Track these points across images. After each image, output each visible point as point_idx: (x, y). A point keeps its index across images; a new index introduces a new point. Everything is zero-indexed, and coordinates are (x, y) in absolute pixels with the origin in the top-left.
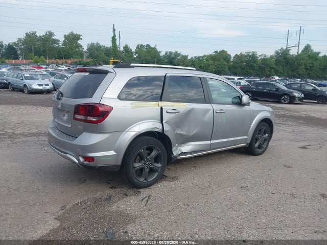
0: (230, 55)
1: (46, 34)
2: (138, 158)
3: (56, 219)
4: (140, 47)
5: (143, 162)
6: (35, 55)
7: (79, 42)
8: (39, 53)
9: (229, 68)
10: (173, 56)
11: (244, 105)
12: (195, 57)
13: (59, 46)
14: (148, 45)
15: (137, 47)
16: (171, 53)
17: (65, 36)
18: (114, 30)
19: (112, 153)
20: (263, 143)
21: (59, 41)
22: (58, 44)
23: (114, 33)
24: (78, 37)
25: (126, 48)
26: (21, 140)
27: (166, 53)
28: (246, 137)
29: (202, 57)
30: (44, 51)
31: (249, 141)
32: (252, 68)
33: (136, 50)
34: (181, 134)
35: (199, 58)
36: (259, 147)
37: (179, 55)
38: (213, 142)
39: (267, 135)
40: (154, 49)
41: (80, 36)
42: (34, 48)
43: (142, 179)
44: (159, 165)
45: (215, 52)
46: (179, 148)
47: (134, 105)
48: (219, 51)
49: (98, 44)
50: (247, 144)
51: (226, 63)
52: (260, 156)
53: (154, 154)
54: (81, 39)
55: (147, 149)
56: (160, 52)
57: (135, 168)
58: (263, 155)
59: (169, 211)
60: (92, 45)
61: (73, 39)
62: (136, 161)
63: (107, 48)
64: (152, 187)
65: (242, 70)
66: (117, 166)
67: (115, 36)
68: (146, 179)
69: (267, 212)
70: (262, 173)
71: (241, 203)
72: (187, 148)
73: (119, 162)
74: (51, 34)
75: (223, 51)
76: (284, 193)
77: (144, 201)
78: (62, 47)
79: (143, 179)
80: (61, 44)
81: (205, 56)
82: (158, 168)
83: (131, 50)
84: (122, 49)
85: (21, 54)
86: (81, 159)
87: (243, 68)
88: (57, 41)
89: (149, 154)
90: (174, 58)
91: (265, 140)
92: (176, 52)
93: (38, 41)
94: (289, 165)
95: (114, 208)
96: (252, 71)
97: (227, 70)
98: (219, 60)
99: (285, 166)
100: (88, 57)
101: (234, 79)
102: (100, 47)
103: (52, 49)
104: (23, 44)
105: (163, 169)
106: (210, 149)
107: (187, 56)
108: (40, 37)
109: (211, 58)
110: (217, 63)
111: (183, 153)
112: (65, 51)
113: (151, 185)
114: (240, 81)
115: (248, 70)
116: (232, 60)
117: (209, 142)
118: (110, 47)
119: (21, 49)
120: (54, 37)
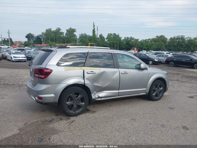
0: (167, 38)
1: (57, 29)
2: (70, 99)
3: (19, 129)
4: (109, 35)
5: (72, 101)
6: (50, 41)
7: (75, 33)
8: (52, 40)
9: (166, 47)
10: (129, 39)
11: (143, 69)
12: (143, 40)
13: (64, 36)
14: (114, 33)
15: (108, 35)
16: (128, 38)
17: (67, 30)
18: (94, 26)
19: (53, 95)
20: (160, 93)
21: (63, 33)
22: (63, 35)
23: (94, 28)
24: (74, 31)
25: (101, 36)
26: (24, 88)
27: (125, 38)
28: (145, 89)
29: (148, 40)
30: (55, 39)
31: (148, 92)
32: (182, 46)
33: (107, 37)
34: (97, 86)
35: (145, 41)
36: (156, 95)
37: (133, 39)
38: (120, 91)
39: (162, 88)
40: (118, 36)
41: (75, 29)
42: (50, 38)
43: (71, 111)
44: (83, 104)
45: (157, 36)
46: (97, 94)
47: (66, 69)
48: (159, 36)
49: (85, 34)
50: (146, 93)
51: (163, 43)
52: (157, 101)
53: (79, 96)
54: (76, 31)
55: (75, 94)
56: (121, 38)
57: (67, 104)
58: (159, 101)
59: (80, 130)
60: (82, 35)
61: (71, 31)
62: (69, 100)
63: (90, 36)
64: (78, 116)
65: (174, 47)
66: (56, 103)
67: (94, 29)
68: (74, 111)
69: (139, 135)
70: (151, 111)
71: (126, 128)
72: (103, 94)
73: (57, 101)
74: (59, 29)
75: (162, 36)
76: (158, 124)
77: (69, 123)
78: (65, 37)
79: (73, 111)
80: (64, 35)
81: (149, 39)
82: (83, 105)
83: (104, 37)
84: (98, 37)
85: (44, 41)
86: (37, 98)
87: (174, 46)
88: (62, 33)
89: (77, 97)
90: (129, 41)
91: (161, 91)
92: (131, 37)
93: (52, 33)
94: (173, 108)
95: (51, 126)
96: (181, 48)
97: (164, 47)
98: (159, 41)
99: (170, 108)
100: (79, 42)
101: (164, 53)
102: (87, 36)
103: (60, 38)
104: (45, 36)
105: (86, 106)
106: (119, 96)
107: (138, 39)
108: (54, 31)
109: (154, 40)
110: (157, 43)
111: (99, 97)
112: (67, 39)
113: (78, 115)
114: (167, 54)
115: (179, 47)
116: (168, 41)
117: (117, 91)
118: (92, 36)
119: (43, 38)
120: (61, 31)
